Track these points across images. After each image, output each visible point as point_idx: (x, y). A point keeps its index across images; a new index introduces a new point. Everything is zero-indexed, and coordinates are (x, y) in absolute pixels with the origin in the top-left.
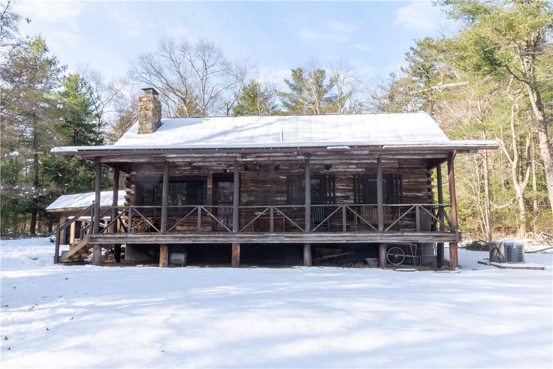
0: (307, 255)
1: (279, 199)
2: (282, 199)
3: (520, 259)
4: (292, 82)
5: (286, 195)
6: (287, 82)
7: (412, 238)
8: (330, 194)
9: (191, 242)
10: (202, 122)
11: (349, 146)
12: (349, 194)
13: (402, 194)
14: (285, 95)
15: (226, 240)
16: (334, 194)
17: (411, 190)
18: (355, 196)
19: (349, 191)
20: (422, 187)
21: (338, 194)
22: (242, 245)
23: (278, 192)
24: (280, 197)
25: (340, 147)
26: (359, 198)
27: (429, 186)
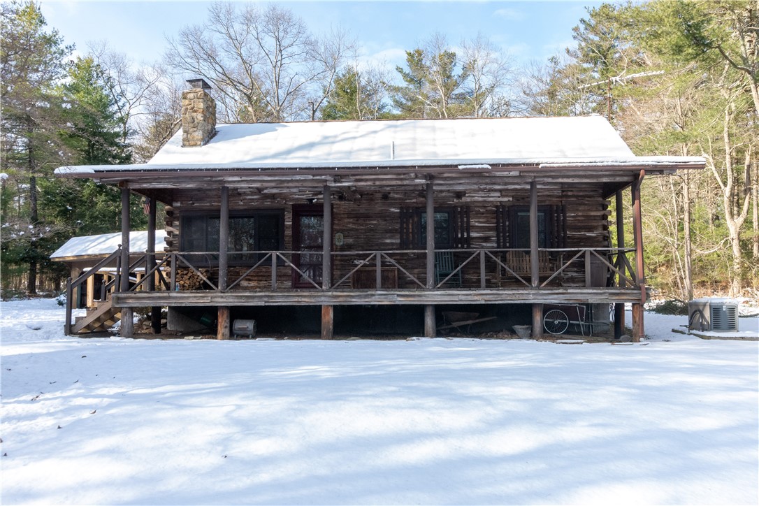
0: (429, 321)
1: (388, 241)
2: (394, 241)
3: (732, 326)
4: (407, 70)
5: (398, 236)
6: (400, 70)
7: (579, 297)
8: (462, 235)
9: (263, 304)
10: (276, 130)
11: (490, 165)
12: (491, 233)
13: (565, 234)
14: (397, 89)
15: (313, 300)
16: (468, 234)
17: (579, 229)
18: (498, 236)
19: (489, 229)
20: (594, 224)
21: (474, 235)
22: (335, 307)
23: (387, 231)
24: (390, 238)
25: (477, 167)
26: (504, 240)
27: (604, 222)
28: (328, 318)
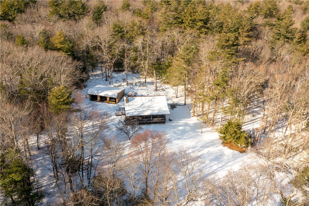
7: (161, 121)
15: (143, 122)
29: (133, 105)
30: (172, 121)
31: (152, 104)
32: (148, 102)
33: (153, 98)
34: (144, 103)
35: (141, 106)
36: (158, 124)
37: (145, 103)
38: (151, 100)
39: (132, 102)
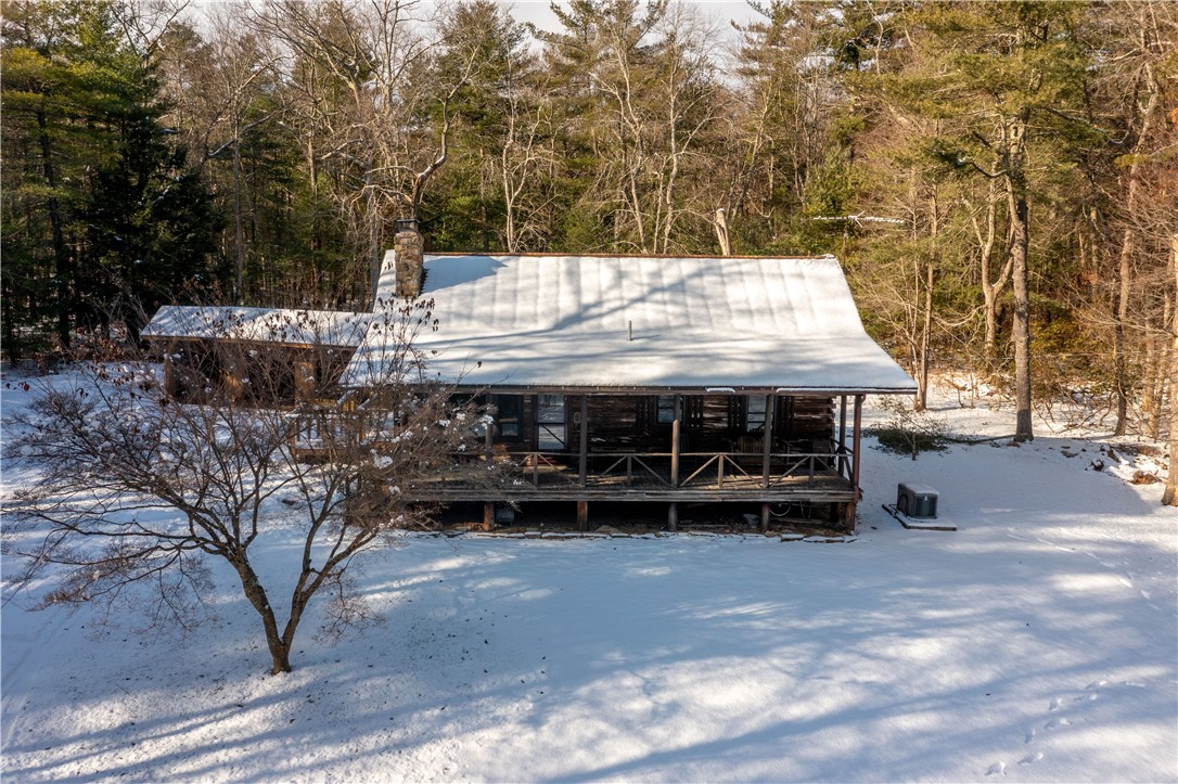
0: (673, 515)
1: (625, 420)
2: (630, 420)
4: (568, 10)
5: (634, 415)
6: (556, 9)
7: (803, 496)
8: (696, 415)
9: (527, 500)
11: (734, 388)
12: (723, 414)
13: (792, 415)
14: (551, 38)
15: (571, 497)
16: (701, 415)
17: (805, 411)
18: (729, 417)
19: (721, 410)
20: (820, 406)
21: (706, 415)
22: (589, 503)
23: (624, 410)
24: (626, 417)
25: (723, 389)
26: (735, 420)
27: (830, 406)
28: (584, 511)
29: (469, 317)
30: (932, 514)
31: (686, 315)
32: (642, 299)
33: (699, 274)
34: (599, 303)
35: (559, 326)
36: (760, 530)
37: (605, 308)
38: (679, 287)
39: (457, 289)
